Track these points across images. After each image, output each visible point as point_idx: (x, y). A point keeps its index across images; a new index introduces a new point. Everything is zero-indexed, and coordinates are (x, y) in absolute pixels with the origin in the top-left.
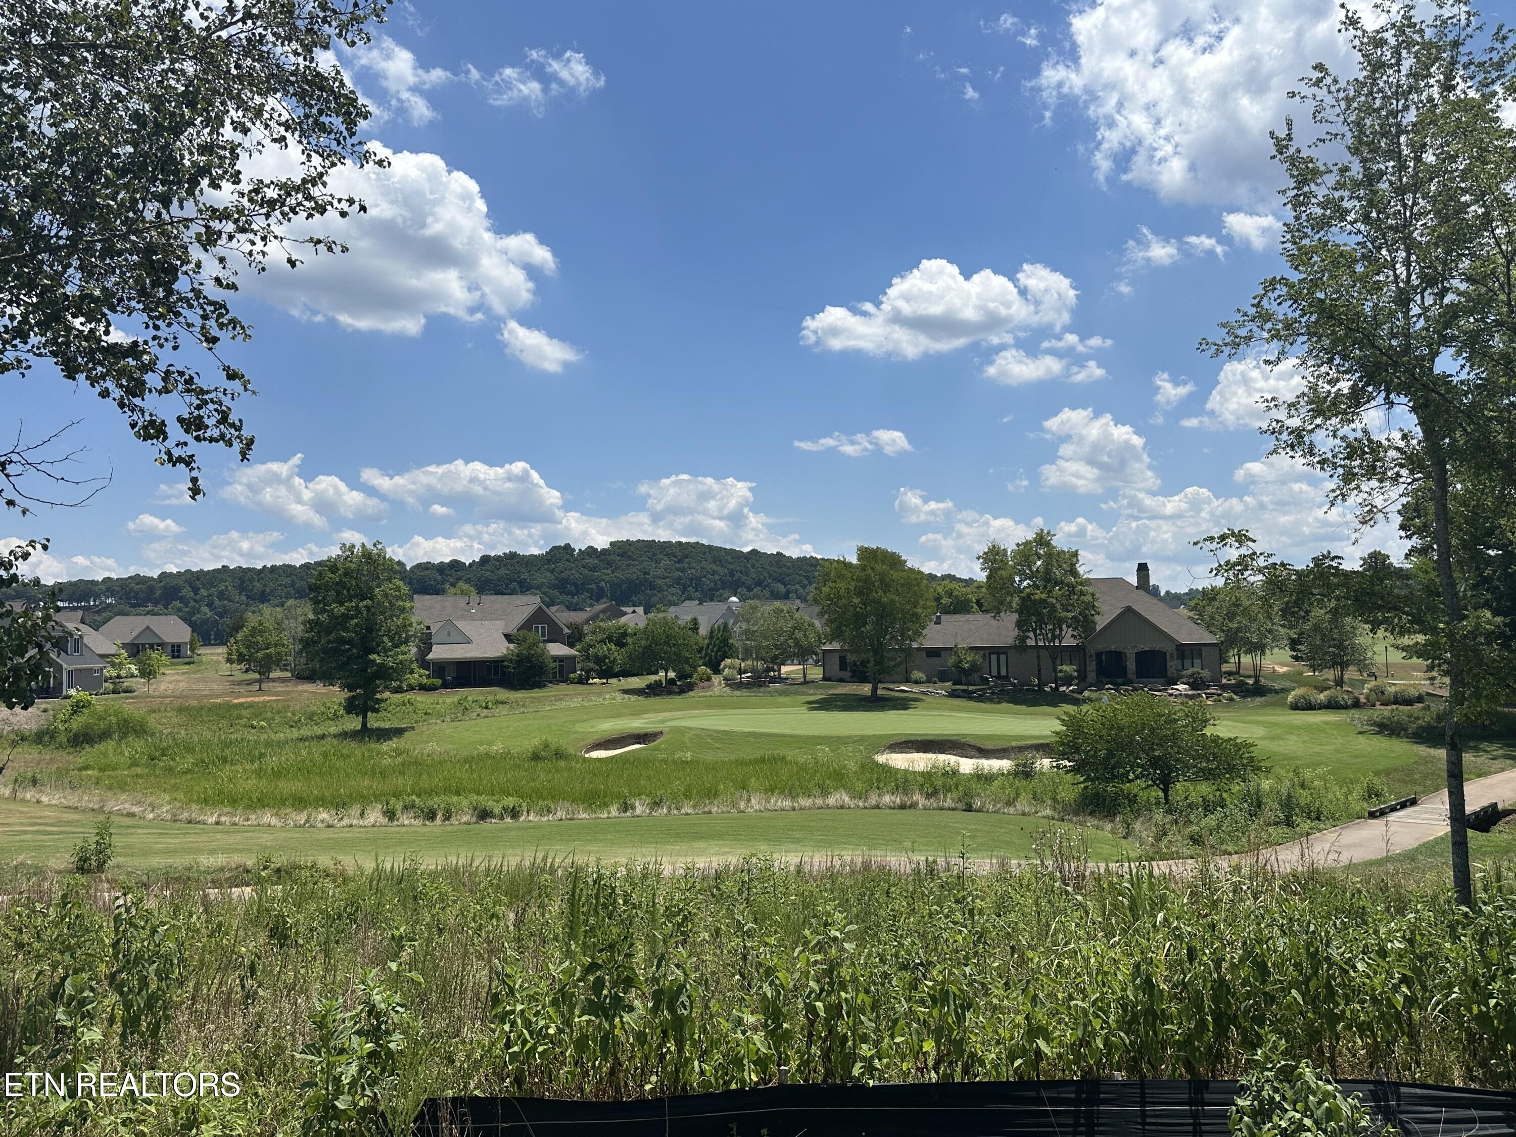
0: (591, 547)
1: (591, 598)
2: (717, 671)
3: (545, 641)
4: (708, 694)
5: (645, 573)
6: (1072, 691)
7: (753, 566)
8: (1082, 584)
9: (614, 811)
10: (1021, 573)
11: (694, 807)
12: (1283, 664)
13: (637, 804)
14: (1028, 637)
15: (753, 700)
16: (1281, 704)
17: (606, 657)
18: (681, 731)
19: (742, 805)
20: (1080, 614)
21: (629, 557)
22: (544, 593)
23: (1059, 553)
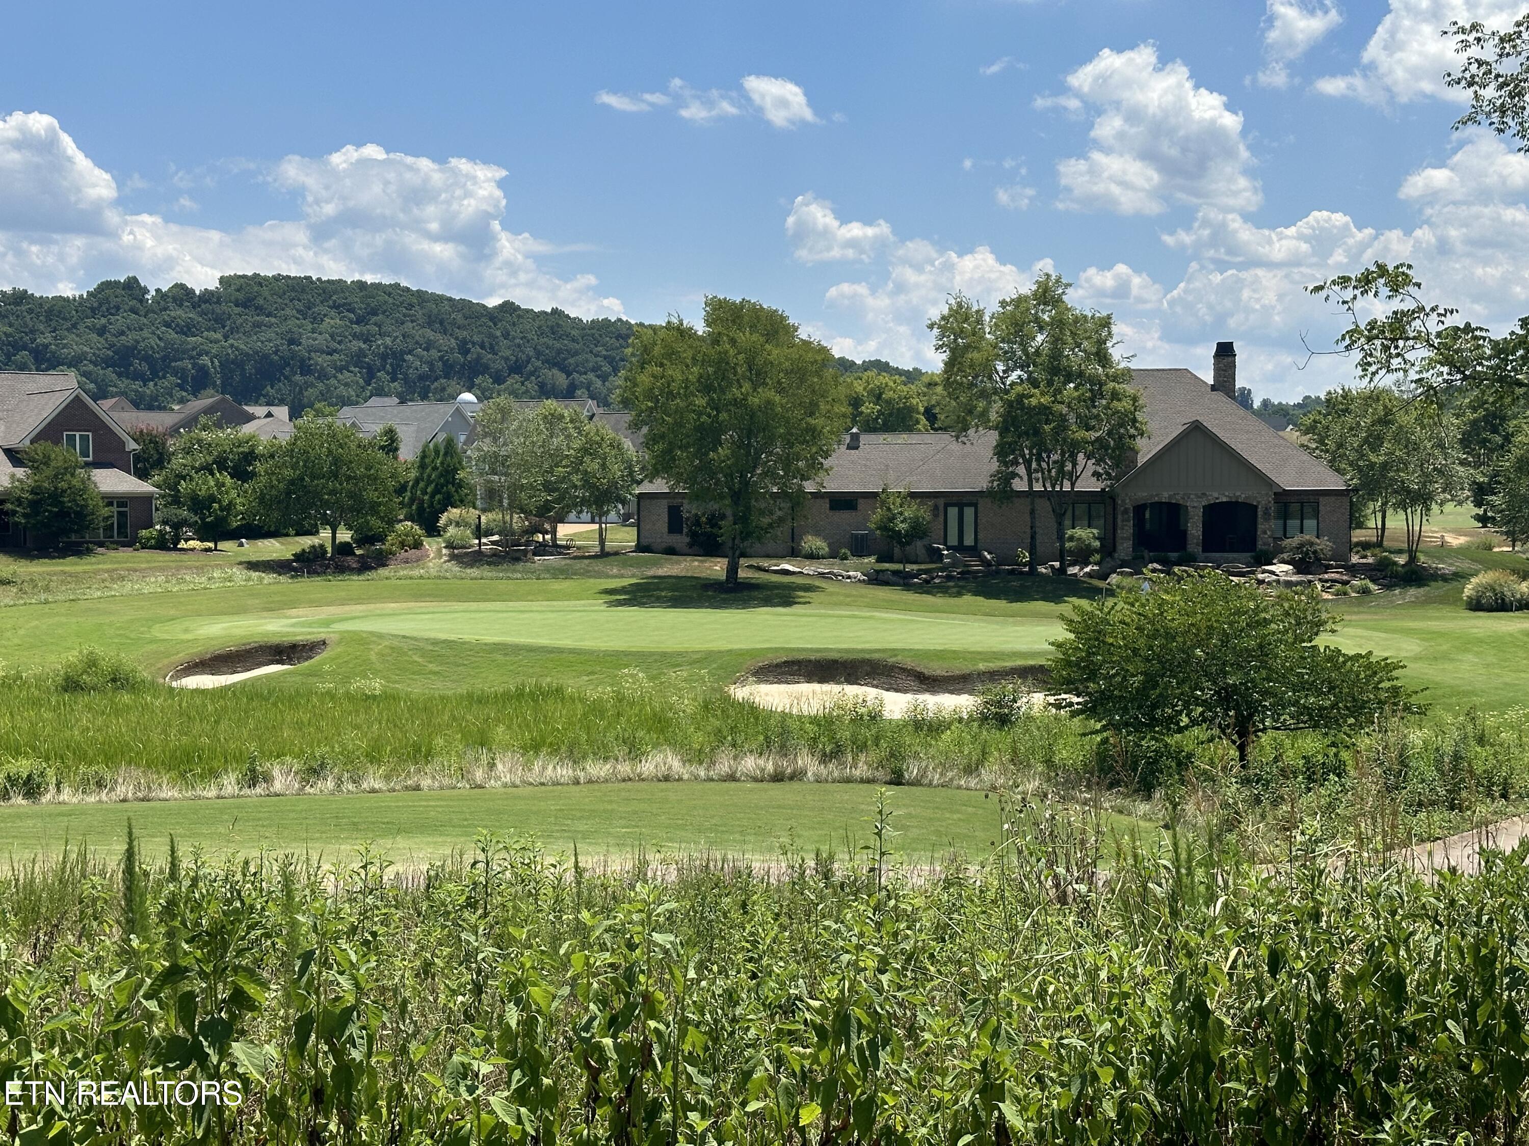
0: (181, 287)
1: (182, 388)
2: (433, 530)
3: (87, 465)
4: (416, 573)
5: (292, 342)
6: (1089, 575)
7: (506, 335)
8: (1115, 378)
9: (230, 783)
10: (1008, 356)
11: (387, 778)
12: (1459, 532)
13: (276, 772)
14: (1014, 475)
15: (502, 585)
16: (1451, 600)
17: (212, 499)
18: (361, 640)
19: (479, 775)
20: (1110, 433)
21: (260, 309)
22: (85, 374)
23: (1076, 320)
